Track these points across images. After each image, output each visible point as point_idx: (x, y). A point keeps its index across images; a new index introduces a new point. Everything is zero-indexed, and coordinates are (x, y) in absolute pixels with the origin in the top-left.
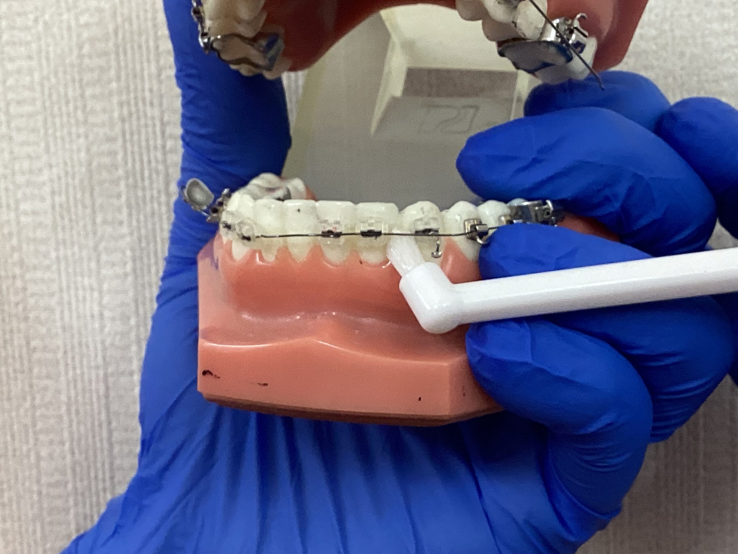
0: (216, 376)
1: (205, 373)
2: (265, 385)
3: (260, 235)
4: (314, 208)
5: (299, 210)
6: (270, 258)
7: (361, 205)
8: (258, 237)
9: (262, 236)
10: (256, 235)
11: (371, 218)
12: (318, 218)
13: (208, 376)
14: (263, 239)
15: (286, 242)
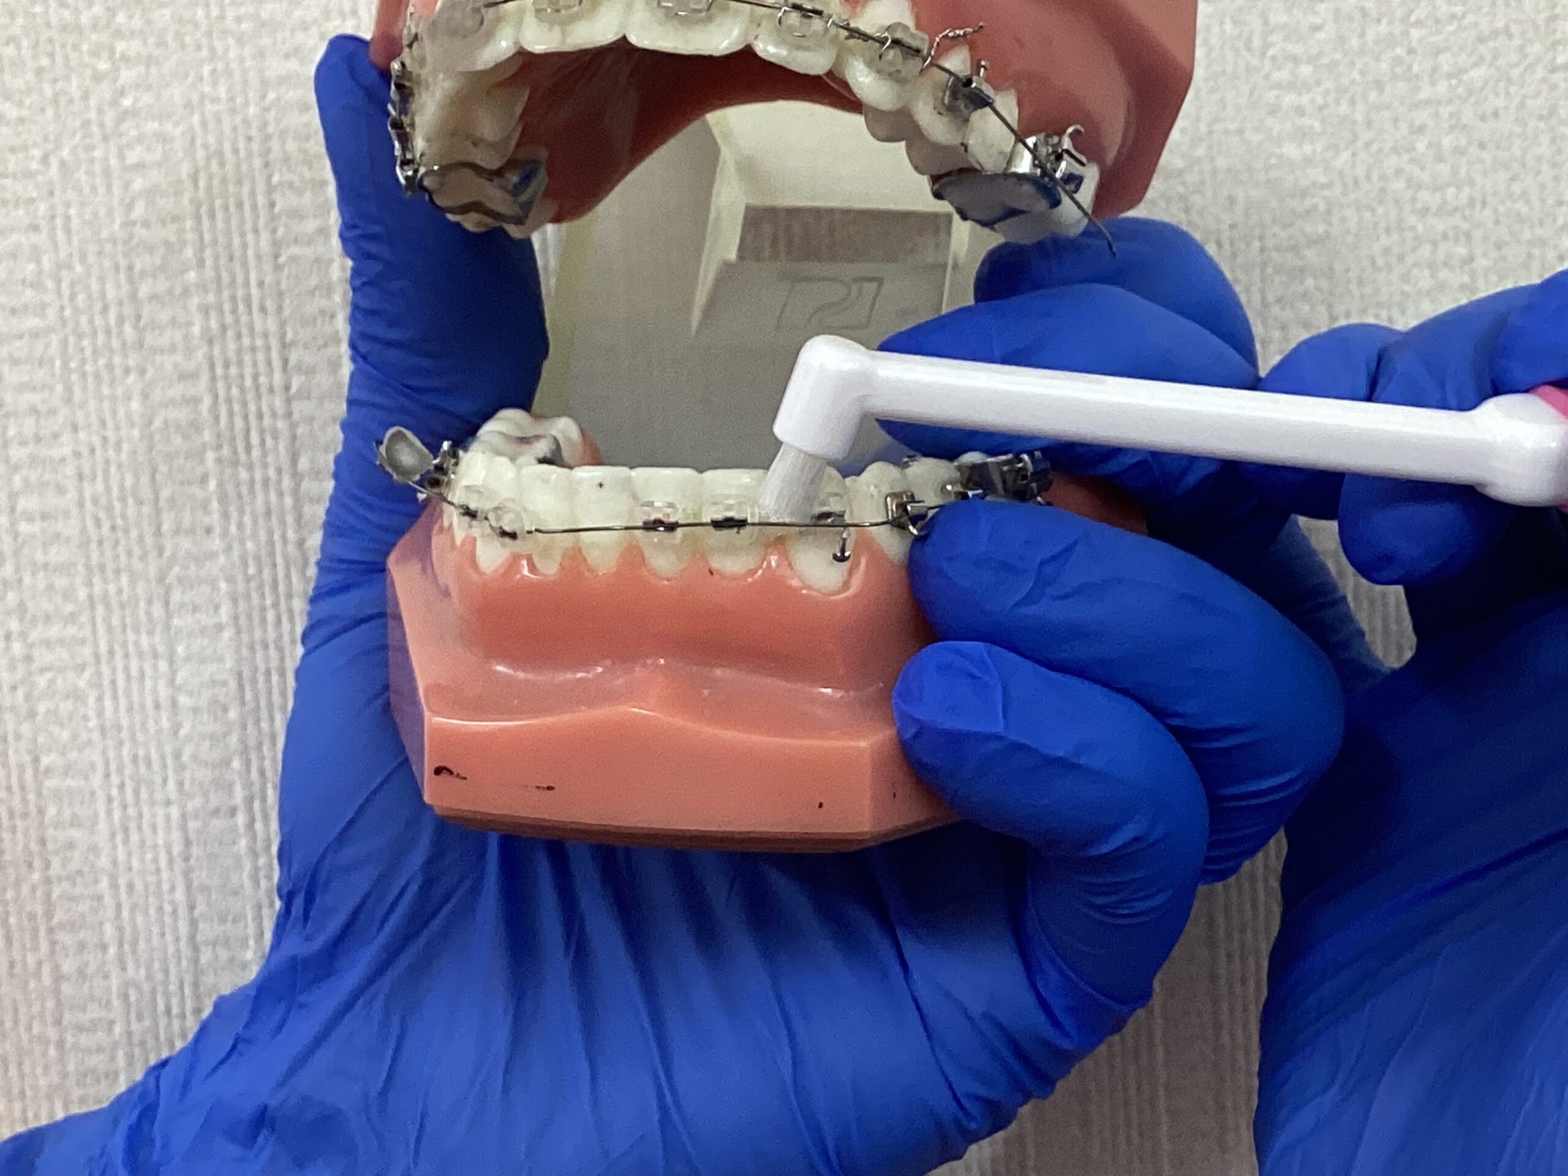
0: (458, 775)
1: (438, 771)
2: (550, 788)
3: (533, 528)
4: (628, 481)
5: (601, 485)
6: (550, 569)
7: (709, 474)
8: (529, 532)
9: (537, 530)
10: (527, 528)
11: (728, 497)
12: (635, 497)
13: (444, 776)
14: (540, 535)
15: (578, 540)
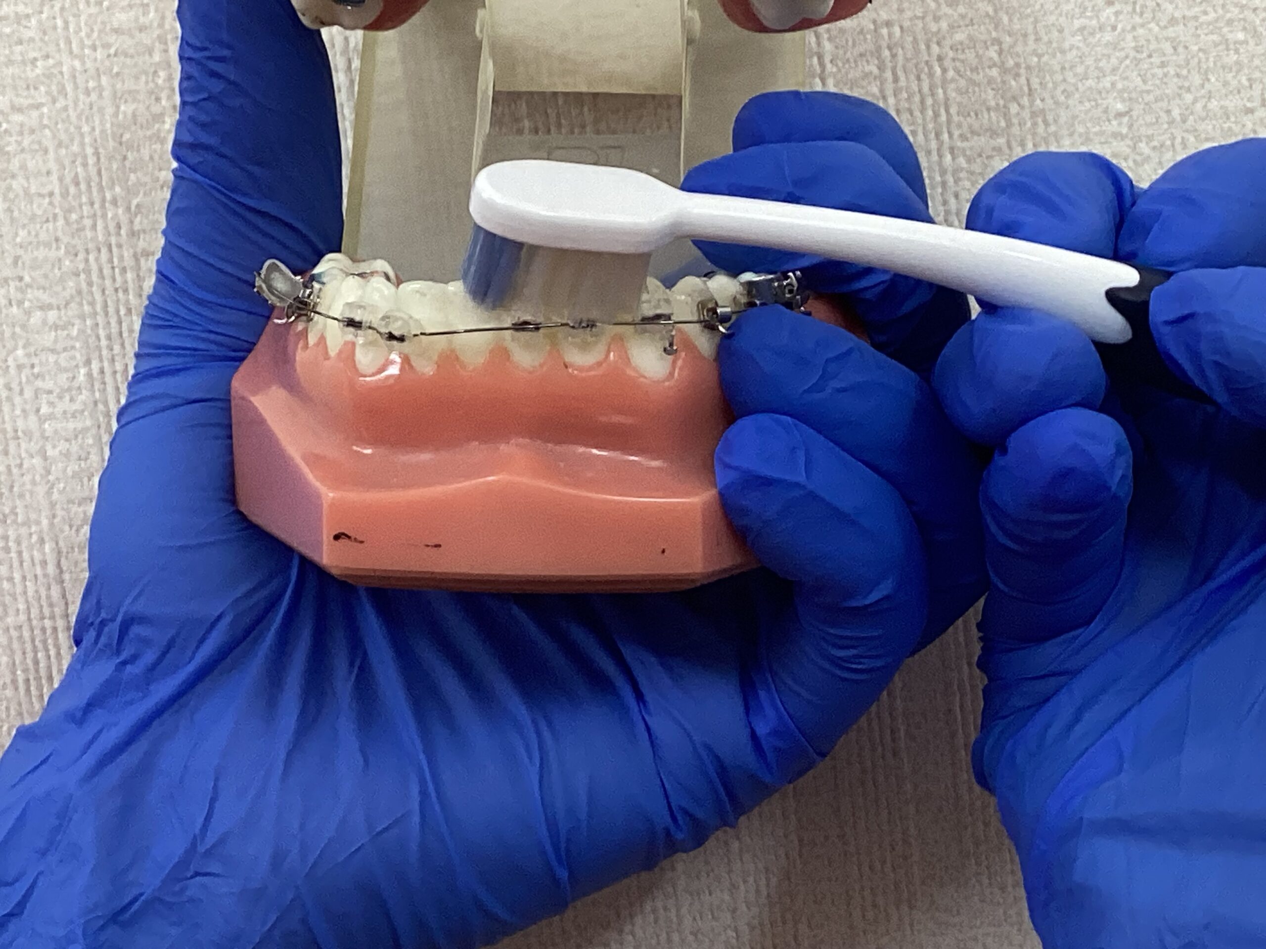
0: (355, 540)
1: (336, 537)
2: (437, 546)
3: (419, 333)
6: (427, 369)
8: (415, 335)
9: (422, 334)
10: (413, 332)
13: (343, 541)
